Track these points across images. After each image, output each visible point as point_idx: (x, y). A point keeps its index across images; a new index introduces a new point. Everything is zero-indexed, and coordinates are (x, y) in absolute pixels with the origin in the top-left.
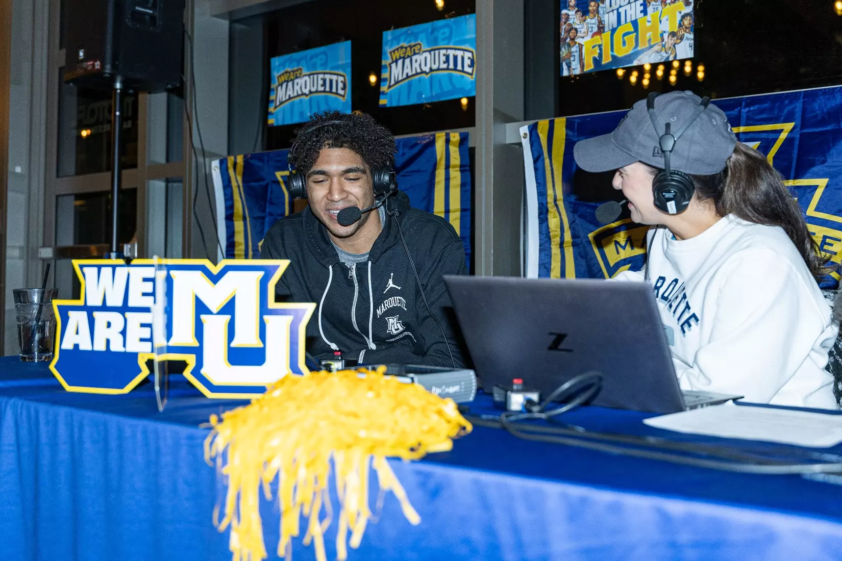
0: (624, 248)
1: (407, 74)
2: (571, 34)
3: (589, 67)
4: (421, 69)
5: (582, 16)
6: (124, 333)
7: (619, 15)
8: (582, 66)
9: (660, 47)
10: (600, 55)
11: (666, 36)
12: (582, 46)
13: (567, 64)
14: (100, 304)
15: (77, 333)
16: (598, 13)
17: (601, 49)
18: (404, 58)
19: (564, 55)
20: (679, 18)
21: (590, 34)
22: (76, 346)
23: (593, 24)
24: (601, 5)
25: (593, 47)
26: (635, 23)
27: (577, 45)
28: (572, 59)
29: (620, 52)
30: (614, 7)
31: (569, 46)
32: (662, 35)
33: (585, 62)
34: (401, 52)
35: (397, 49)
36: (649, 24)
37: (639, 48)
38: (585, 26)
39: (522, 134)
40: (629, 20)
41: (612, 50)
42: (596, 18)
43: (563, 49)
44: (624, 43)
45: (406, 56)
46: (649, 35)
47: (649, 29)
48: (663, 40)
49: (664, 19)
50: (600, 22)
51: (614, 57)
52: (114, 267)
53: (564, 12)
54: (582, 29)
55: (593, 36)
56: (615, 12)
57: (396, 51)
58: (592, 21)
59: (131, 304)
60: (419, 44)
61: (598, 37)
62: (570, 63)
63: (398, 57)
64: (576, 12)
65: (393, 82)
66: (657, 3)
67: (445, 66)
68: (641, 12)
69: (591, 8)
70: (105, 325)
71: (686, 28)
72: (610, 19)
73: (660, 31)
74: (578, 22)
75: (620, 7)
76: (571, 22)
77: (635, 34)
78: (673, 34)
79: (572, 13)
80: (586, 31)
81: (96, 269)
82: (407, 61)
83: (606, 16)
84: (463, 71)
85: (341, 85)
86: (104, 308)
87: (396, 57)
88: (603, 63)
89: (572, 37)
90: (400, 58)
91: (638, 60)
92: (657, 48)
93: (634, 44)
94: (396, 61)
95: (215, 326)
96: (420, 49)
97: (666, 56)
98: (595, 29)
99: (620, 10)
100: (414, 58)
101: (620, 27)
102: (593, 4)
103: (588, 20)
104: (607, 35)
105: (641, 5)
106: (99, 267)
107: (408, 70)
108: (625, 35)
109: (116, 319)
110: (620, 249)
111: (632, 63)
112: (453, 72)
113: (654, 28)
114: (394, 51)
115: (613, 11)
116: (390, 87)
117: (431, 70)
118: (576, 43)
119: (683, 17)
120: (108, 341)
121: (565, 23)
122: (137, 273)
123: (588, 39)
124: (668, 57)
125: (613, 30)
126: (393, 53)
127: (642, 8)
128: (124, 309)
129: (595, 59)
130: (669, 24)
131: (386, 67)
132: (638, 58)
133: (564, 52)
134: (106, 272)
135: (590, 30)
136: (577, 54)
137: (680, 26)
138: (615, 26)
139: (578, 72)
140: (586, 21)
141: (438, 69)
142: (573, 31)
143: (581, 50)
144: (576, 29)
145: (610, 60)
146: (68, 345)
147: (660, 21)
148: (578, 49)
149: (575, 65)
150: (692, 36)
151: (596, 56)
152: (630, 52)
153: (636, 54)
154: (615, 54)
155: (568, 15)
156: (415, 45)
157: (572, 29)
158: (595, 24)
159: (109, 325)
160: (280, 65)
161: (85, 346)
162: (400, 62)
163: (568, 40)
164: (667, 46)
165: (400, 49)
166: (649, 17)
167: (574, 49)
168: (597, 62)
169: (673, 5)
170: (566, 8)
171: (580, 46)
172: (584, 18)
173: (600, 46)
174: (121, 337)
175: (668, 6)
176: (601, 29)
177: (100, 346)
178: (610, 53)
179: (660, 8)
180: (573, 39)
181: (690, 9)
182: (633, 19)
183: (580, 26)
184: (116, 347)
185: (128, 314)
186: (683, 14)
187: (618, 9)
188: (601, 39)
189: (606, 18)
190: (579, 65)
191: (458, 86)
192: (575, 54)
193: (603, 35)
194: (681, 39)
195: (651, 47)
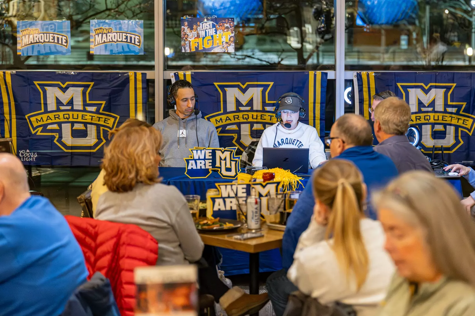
0: (219, 122)
1: (104, 41)
2: (185, 36)
3: (193, 50)
4: (112, 40)
5: (190, 30)
6: (205, 164)
7: (206, 32)
8: (191, 50)
9: (222, 47)
10: (198, 46)
11: (224, 43)
12: (190, 41)
13: (184, 48)
14: (198, 158)
15: (192, 165)
16: (197, 30)
17: (198, 44)
18: (102, 34)
19: (183, 44)
20: (229, 37)
21: (194, 38)
22: (192, 168)
23: (195, 34)
24: (198, 27)
25: (195, 43)
26: (212, 36)
27: (188, 41)
28: (186, 46)
29: (207, 46)
30: (204, 29)
31: (185, 41)
32: (223, 42)
33: (192, 48)
34: (101, 31)
35: (99, 29)
36: (217, 38)
37: (214, 46)
38: (192, 34)
39: (171, 76)
40: (210, 35)
41: (203, 45)
42: (196, 32)
43: (182, 42)
44: (208, 43)
45: (104, 33)
46: (217, 41)
47: (218, 40)
48: (223, 44)
49: (223, 37)
50: (198, 34)
51: (203, 47)
52: (201, 150)
53: (182, 27)
54: (190, 35)
55: (195, 38)
56: (204, 31)
57: (98, 30)
58: (194, 33)
59: (206, 158)
60: (111, 29)
61: (197, 39)
62: (185, 47)
63: (99, 33)
64: (188, 28)
65: (96, 44)
66: (221, 31)
67: (126, 40)
68: (215, 33)
69: (194, 28)
70: (200, 163)
71: (232, 41)
72: (202, 34)
73: (222, 41)
74: (188, 32)
75: (206, 29)
76: (186, 31)
77: (212, 40)
78: (227, 43)
79: (186, 28)
80: (192, 36)
81: (196, 151)
82: (104, 35)
83: (201, 32)
84: (135, 44)
85: (64, 41)
86: (199, 159)
87: (98, 33)
88: (199, 49)
89: (186, 37)
90: (100, 33)
91: (214, 50)
92: (221, 47)
93: (212, 45)
94: (98, 34)
95: (223, 162)
96: (112, 31)
97: (224, 50)
98: (196, 36)
99: (206, 30)
100: (108, 34)
101: (206, 37)
102: (195, 26)
103: (193, 32)
104: (201, 39)
105: (215, 30)
106: (197, 150)
107: (105, 39)
108: (208, 40)
109: (203, 162)
110: (218, 122)
111: (211, 51)
112: (130, 44)
113: (219, 40)
114: (97, 30)
115: (203, 30)
116: (95, 45)
117: (117, 41)
118: (188, 40)
119: (231, 37)
120: (201, 167)
121: (183, 32)
122: (207, 152)
123: (193, 39)
124: (225, 51)
125: (204, 38)
126: (96, 31)
127: (215, 31)
128: (205, 159)
129: (196, 47)
130: (225, 39)
131: (92, 36)
132: (214, 49)
133: (183, 43)
134: (199, 152)
135: (194, 36)
136: (188, 45)
137: (230, 40)
138: (204, 36)
139: (188, 51)
140: (192, 32)
141: (122, 41)
142: (187, 35)
143: (190, 43)
144: (188, 35)
145: (202, 49)
146: (190, 168)
147: (222, 38)
148: (188, 43)
149: (187, 49)
150: (234, 45)
151: (196, 46)
152: (210, 47)
153: (213, 48)
154: (204, 47)
155: (184, 29)
156: (109, 29)
157: (186, 34)
158: (196, 34)
159: (201, 163)
160: (23, 25)
161: (195, 168)
162: (100, 35)
163: (184, 38)
164: (224, 47)
165: (100, 29)
166: (217, 35)
167: (187, 42)
168: (197, 48)
169: (227, 32)
170: (183, 26)
171: (190, 42)
172: (191, 31)
173: (198, 43)
174: (204, 166)
175: (225, 32)
176: (198, 36)
177: (199, 168)
178: (202, 46)
179: (222, 33)
180: (186, 38)
181: (233, 35)
182: (212, 35)
183: (189, 34)
184: (203, 167)
185: (206, 160)
186: (230, 36)
187: (205, 30)
188: (198, 40)
189: (200, 32)
190: (189, 49)
191: (132, 50)
192: (187, 44)
193: (199, 39)
194: (230, 45)
195: (218, 46)
